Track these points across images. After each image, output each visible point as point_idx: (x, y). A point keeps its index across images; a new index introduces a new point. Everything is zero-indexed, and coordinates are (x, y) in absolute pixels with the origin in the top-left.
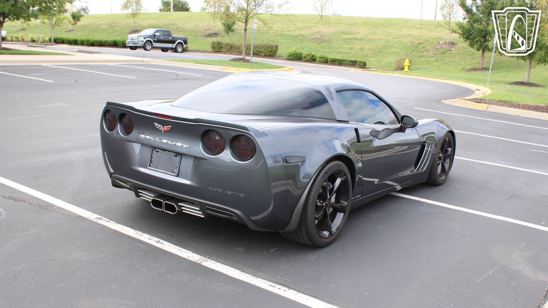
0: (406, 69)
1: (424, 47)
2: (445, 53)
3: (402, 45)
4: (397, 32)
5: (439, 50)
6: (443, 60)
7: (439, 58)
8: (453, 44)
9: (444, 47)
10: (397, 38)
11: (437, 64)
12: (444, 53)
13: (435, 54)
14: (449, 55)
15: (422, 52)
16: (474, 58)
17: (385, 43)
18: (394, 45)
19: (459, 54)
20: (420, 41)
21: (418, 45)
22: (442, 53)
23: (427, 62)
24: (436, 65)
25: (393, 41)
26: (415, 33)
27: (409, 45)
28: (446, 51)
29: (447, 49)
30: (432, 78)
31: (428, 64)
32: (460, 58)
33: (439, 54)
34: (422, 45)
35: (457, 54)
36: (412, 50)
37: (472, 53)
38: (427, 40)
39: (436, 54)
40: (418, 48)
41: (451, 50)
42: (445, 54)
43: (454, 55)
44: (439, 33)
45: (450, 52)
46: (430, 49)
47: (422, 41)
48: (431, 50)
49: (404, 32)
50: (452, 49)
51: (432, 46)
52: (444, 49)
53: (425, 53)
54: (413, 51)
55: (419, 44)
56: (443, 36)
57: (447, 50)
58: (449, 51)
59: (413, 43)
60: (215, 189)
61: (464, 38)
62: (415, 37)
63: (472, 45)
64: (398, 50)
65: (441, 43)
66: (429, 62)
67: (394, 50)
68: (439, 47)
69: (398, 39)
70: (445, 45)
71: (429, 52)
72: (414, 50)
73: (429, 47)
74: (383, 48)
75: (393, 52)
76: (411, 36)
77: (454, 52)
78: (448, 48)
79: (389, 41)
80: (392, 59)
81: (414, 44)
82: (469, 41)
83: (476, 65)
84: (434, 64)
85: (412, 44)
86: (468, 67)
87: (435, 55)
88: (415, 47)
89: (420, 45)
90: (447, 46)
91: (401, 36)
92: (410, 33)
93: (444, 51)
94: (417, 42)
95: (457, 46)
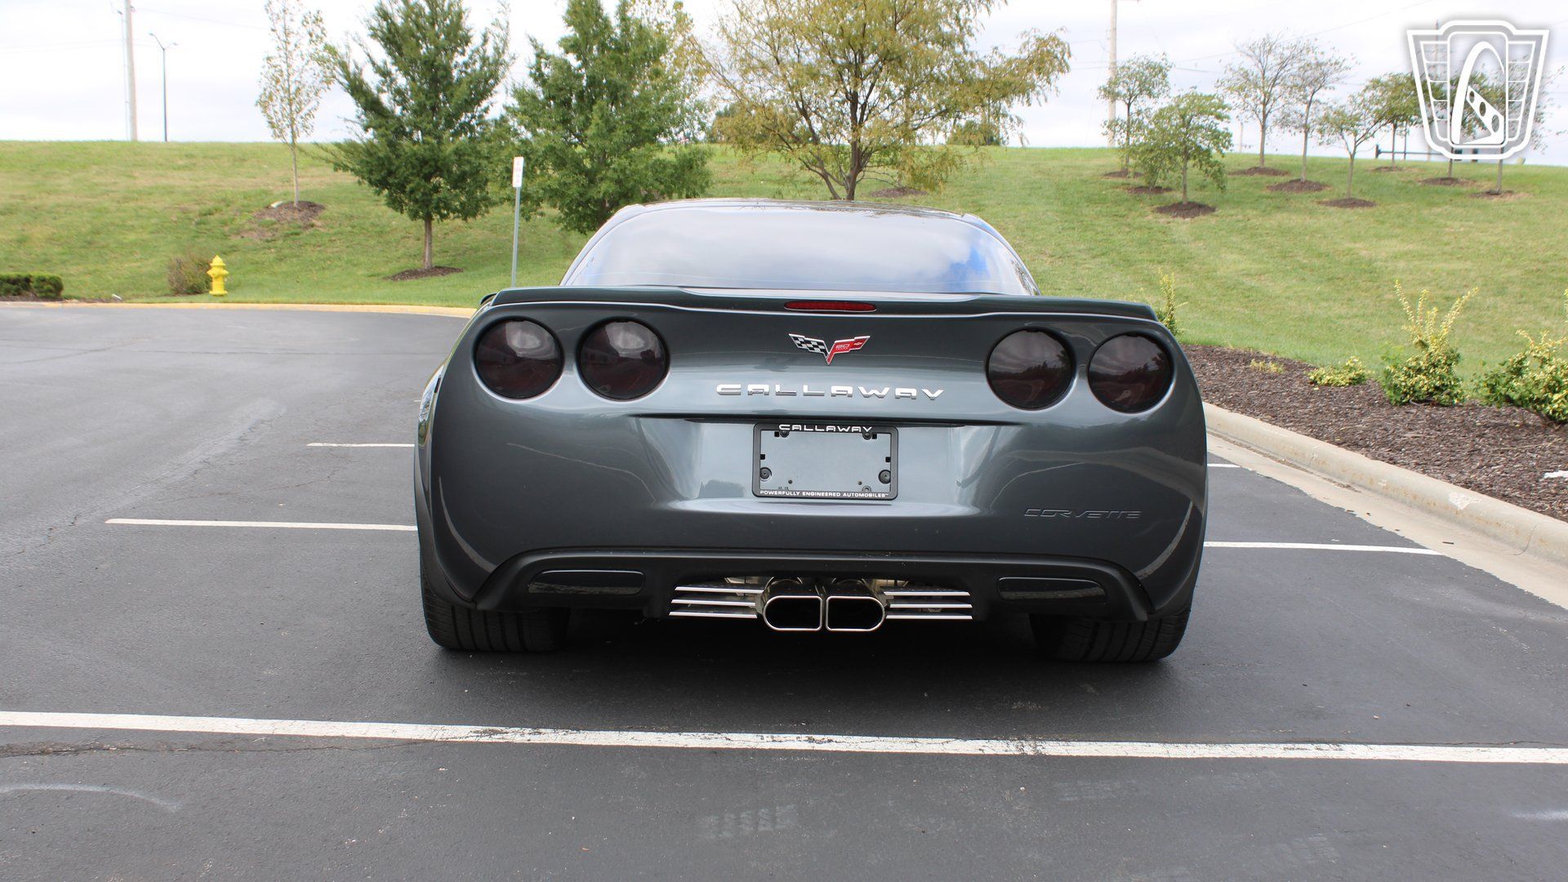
0: (217, 288)
1: (225, 223)
2: (297, 234)
3: (153, 221)
4: (118, 180)
5: (276, 226)
6: (298, 256)
7: (286, 252)
8: (311, 207)
9: (289, 218)
10: (126, 199)
11: (284, 267)
12: (292, 237)
13: (268, 241)
14: (313, 241)
15: (226, 236)
16: (388, 243)
17: (94, 218)
18: (130, 223)
19: (342, 234)
20: (205, 204)
21: (203, 218)
22: (287, 235)
23: (253, 264)
24: (284, 273)
25: (118, 210)
26: (181, 180)
27: (175, 219)
28: (298, 230)
29: (300, 223)
30: (330, 303)
31: (257, 270)
32: (348, 247)
33: (279, 239)
34: (217, 216)
35: (335, 234)
36: (193, 234)
37: (378, 229)
38: (227, 203)
39: (272, 240)
40: (208, 227)
41: (312, 226)
42: (297, 237)
43: (326, 239)
44: (255, 178)
45: (311, 230)
46: (247, 227)
47: (210, 205)
48: (251, 230)
49: (143, 181)
50: (314, 221)
51: (250, 216)
52: (289, 223)
53: (235, 240)
54: (197, 237)
55: (205, 215)
56: (271, 188)
57: (300, 227)
58: (306, 228)
59: (184, 211)
60: (1048, 514)
61: (371, 182)
62: (186, 194)
63: (395, 204)
64: (146, 236)
65: (274, 205)
66: (258, 266)
67: (132, 237)
68: (274, 219)
69: (132, 204)
70: (290, 213)
71: (245, 235)
72: (198, 232)
73: (239, 221)
74: (93, 233)
75: (134, 244)
76: (170, 191)
77: (322, 230)
78: (302, 219)
79: (106, 211)
80: (139, 264)
81: (191, 215)
82: (386, 192)
83: (402, 261)
84: (276, 268)
85: (183, 216)
86: (386, 270)
87: (270, 244)
88: (198, 224)
89: (209, 216)
90: (297, 215)
91: (139, 193)
92: (164, 182)
93: (293, 231)
94: (197, 207)
95: (326, 213)
